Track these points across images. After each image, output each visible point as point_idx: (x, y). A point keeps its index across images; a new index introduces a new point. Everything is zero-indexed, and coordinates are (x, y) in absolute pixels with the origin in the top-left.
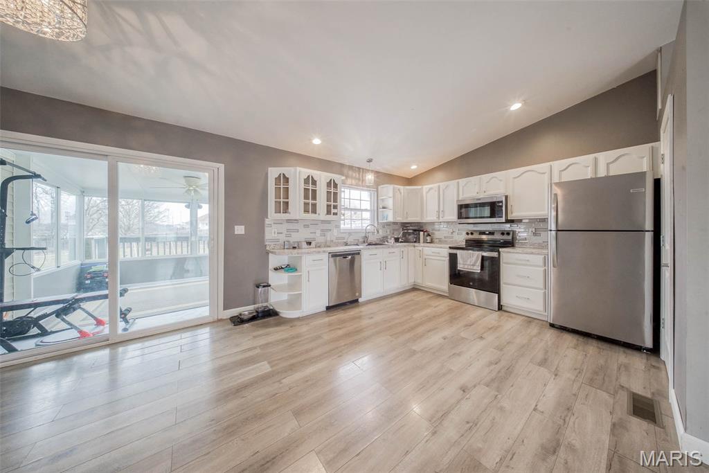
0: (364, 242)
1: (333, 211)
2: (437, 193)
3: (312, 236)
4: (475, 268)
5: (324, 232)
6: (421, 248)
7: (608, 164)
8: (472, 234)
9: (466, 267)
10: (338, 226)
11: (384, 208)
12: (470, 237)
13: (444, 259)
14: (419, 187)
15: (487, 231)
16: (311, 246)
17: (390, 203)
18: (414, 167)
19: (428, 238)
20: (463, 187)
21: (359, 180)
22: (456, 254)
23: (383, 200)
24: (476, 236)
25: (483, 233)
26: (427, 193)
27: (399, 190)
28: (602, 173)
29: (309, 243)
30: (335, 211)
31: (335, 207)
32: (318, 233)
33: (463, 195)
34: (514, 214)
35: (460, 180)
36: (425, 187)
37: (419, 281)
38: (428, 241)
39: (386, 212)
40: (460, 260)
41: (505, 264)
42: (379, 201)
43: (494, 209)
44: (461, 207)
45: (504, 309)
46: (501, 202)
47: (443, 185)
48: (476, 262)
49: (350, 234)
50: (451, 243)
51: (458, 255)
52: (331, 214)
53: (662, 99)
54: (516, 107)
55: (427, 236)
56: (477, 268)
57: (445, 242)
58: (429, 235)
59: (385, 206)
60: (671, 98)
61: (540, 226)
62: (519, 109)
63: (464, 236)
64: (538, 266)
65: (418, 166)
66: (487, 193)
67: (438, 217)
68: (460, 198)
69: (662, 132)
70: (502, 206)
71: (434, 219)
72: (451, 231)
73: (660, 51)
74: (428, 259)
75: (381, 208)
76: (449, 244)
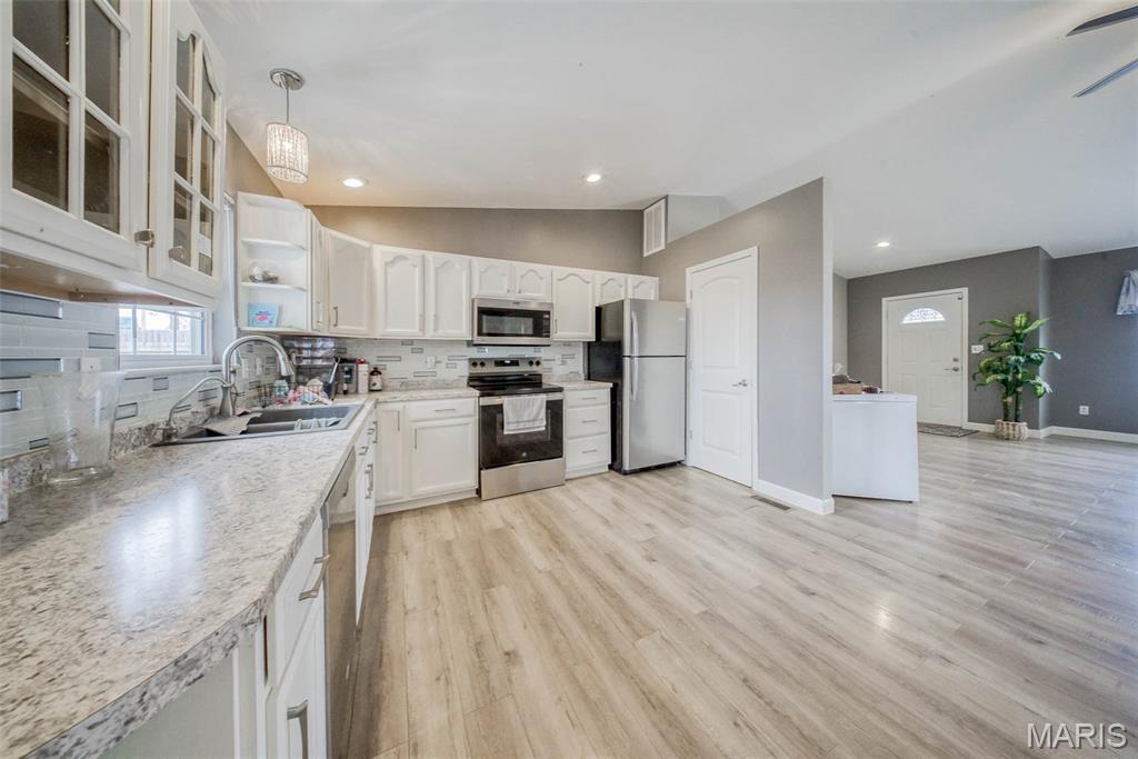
2: (417, 271)
4: (537, 424)
7: (634, 288)
8: (482, 364)
11: (269, 279)
12: (479, 370)
14: (366, 244)
15: (507, 359)
17: (297, 267)
18: (353, 183)
20: (481, 273)
23: (251, 248)
24: (490, 369)
25: (500, 363)
26: (387, 264)
27: (319, 232)
28: (630, 296)
33: (481, 289)
34: (559, 334)
35: (476, 260)
38: (378, 387)
39: (268, 296)
40: (509, 415)
41: (571, 407)
42: (240, 245)
43: (539, 322)
44: (483, 312)
45: (567, 477)
46: (548, 313)
47: (434, 257)
48: (538, 414)
49: (162, 384)
50: (437, 386)
51: (505, 406)
52: (187, 262)
53: (669, 241)
54: (594, 178)
55: (372, 374)
56: (540, 425)
57: (418, 387)
58: (375, 372)
59: (271, 275)
60: (756, 248)
61: (568, 350)
62: (595, 184)
63: (464, 370)
64: (605, 404)
65: (367, 182)
66: (523, 294)
67: (423, 329)
68: (476, 293)
69: (689, 271)
70: (549, 319)
71: (411, 331)
72: (431, 359)
73: (666, 197)
74: (422, 428)
75: (253, 279)
76: (431, 389)
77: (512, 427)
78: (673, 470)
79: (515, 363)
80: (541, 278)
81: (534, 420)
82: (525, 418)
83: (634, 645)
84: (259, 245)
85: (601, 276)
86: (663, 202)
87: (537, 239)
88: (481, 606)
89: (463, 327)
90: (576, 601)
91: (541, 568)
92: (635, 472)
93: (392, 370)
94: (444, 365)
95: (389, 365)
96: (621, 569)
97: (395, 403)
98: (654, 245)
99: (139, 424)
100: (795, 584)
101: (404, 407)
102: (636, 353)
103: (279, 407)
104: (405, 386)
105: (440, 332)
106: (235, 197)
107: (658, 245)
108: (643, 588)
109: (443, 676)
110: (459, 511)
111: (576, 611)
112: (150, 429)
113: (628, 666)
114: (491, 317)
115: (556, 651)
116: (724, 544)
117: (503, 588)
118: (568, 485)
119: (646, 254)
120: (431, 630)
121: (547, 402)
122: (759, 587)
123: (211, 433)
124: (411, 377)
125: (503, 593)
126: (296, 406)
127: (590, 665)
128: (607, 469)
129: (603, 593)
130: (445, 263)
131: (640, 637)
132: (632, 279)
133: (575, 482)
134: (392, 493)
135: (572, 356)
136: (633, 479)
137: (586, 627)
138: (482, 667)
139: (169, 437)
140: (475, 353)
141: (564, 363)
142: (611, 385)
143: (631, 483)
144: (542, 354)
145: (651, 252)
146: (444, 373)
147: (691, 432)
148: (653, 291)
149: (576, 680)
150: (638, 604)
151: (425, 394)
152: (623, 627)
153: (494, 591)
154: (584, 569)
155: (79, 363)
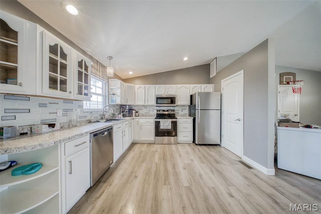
0: (102, 119)
1: (84, 91)
2: (144, 90)
3: (53, 116)
4: (169, 127)
5: (66, 112)
6: (138, 120)
7: (204, 88)
8: (159, 111)
9: (165, 127)
10: (81, 106)
11: (114, 94)
12: (159, 112)
13: (152, 124)
14: (133, 85)
16: (55, 129)
17: (118, 92)
18: (131, 73)
19: (137, 114)
20: (158, 89)
21: (97, 70)
22: (160, 121)
23: (112, 89)
24: (161, 112)
25: (164, 111)
26: (138, 89)
27: (123, 84)
28: (203, 91)
29: (52, 125)
30: (86, 92)
31: (86, 88)
32: (60, 113)
33: (158, 93)
34: (178, 103)
35: (156, 85)
36: (136, 86)
37: (137, 139)
38: (137, 115)
39: (114, 98)
40: (161, 124)
41: (179, 123)
42: (109, 89)
43: (172, 100)
44: (158, 98)
45: (178, 142)
46: (175, 98)
47: (147, 86)
48: (169, 124)
49: (91, 113)
50: (149, 116)
51: (160, 122)
52: (82, 94)
53: (217, 72)
54: (186, 59)
55: (136, 112)
56: (170, 127)
57: (146, 116)
58: (137, 112)
59: (114, 93)
60: (243, 70)
61: (183, 108)
62: (186, 60)
63: (155, 112)
64: (191, 123)
65: (133, 73)
66: (168, 93)
67: (145, 103)
68: (156, 94)
69: (222, 81)
70: (175, 99)
71: (142, 103)
72: (148, 110)
73: (216, 58)
74: (142, 125)
75: (111, 95)
76: (148, 116)
77: (162, 127)
78: (215, 147)
79: (167, 111)
80: (173, 88)
81: (168, 126)
82: (165, 125)
83: (162, 186)
84: (113, 88)
85: (192, 86)
86: (215, 60)
87: (178, 78)
88: (138, 165)
89: (153, 102)
90: (157, 172)
91: (156, 162)
92: (200, 145)
93: (141, 112)
94: (151, 111)
95: (140, 110)
96: (174, 168)
97: (137, 119)
98: (213, 74)
99: (87, 119)
100: (228, 191)
101: (139, 120)
102: (199, 109)
103: (115, 118)
104: (143, 115)
105: (148, 103)
106: (108, 80)
107: (214, 74)
108: (176, 174)
109: (122, 176)
110: (149, 145)
111: (155, 173)
112: (88, 120)
113: (157, 189)
114: (159, 99)
115: (145, 180)
116: (212, 171)
117: (145, 163)
118: (178, 145)
119: (211, 77)
120: (127, 167)
121: (172, 121)
122: (213, 188)
123: (99, 122)
124: (144, 114)
125: (144, 165)
126: (117, 118)
127: (149, 186)
128: (192, 142)
129: (165, 172)
130: (149, 87)
131: (165, 185)
132: (203, 86)
133: (180, 144)
134: (137, 138)
135: (185, 109)
136: (198, 147)
137: (155, 177)
138: (130, 177)
139: (90, 121)
140: (158, 108)
141: (182, 111)
142: (193, 118)
143: (197, 148)
144: (176, 108)
145: (212, 76)
146: (151, 113)
147: (223, 135)
148: (211, 89)
149: (144, 187)
150: (171, 178)
151: (146, 117)
152: (163, 181)
153: (143, 163)
154: (165, 166)
155: (77, 110)
